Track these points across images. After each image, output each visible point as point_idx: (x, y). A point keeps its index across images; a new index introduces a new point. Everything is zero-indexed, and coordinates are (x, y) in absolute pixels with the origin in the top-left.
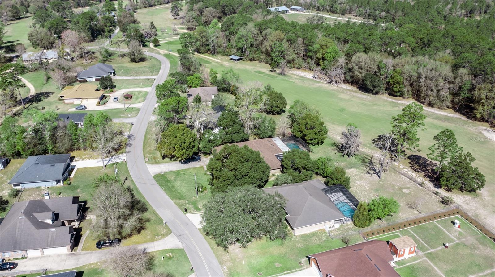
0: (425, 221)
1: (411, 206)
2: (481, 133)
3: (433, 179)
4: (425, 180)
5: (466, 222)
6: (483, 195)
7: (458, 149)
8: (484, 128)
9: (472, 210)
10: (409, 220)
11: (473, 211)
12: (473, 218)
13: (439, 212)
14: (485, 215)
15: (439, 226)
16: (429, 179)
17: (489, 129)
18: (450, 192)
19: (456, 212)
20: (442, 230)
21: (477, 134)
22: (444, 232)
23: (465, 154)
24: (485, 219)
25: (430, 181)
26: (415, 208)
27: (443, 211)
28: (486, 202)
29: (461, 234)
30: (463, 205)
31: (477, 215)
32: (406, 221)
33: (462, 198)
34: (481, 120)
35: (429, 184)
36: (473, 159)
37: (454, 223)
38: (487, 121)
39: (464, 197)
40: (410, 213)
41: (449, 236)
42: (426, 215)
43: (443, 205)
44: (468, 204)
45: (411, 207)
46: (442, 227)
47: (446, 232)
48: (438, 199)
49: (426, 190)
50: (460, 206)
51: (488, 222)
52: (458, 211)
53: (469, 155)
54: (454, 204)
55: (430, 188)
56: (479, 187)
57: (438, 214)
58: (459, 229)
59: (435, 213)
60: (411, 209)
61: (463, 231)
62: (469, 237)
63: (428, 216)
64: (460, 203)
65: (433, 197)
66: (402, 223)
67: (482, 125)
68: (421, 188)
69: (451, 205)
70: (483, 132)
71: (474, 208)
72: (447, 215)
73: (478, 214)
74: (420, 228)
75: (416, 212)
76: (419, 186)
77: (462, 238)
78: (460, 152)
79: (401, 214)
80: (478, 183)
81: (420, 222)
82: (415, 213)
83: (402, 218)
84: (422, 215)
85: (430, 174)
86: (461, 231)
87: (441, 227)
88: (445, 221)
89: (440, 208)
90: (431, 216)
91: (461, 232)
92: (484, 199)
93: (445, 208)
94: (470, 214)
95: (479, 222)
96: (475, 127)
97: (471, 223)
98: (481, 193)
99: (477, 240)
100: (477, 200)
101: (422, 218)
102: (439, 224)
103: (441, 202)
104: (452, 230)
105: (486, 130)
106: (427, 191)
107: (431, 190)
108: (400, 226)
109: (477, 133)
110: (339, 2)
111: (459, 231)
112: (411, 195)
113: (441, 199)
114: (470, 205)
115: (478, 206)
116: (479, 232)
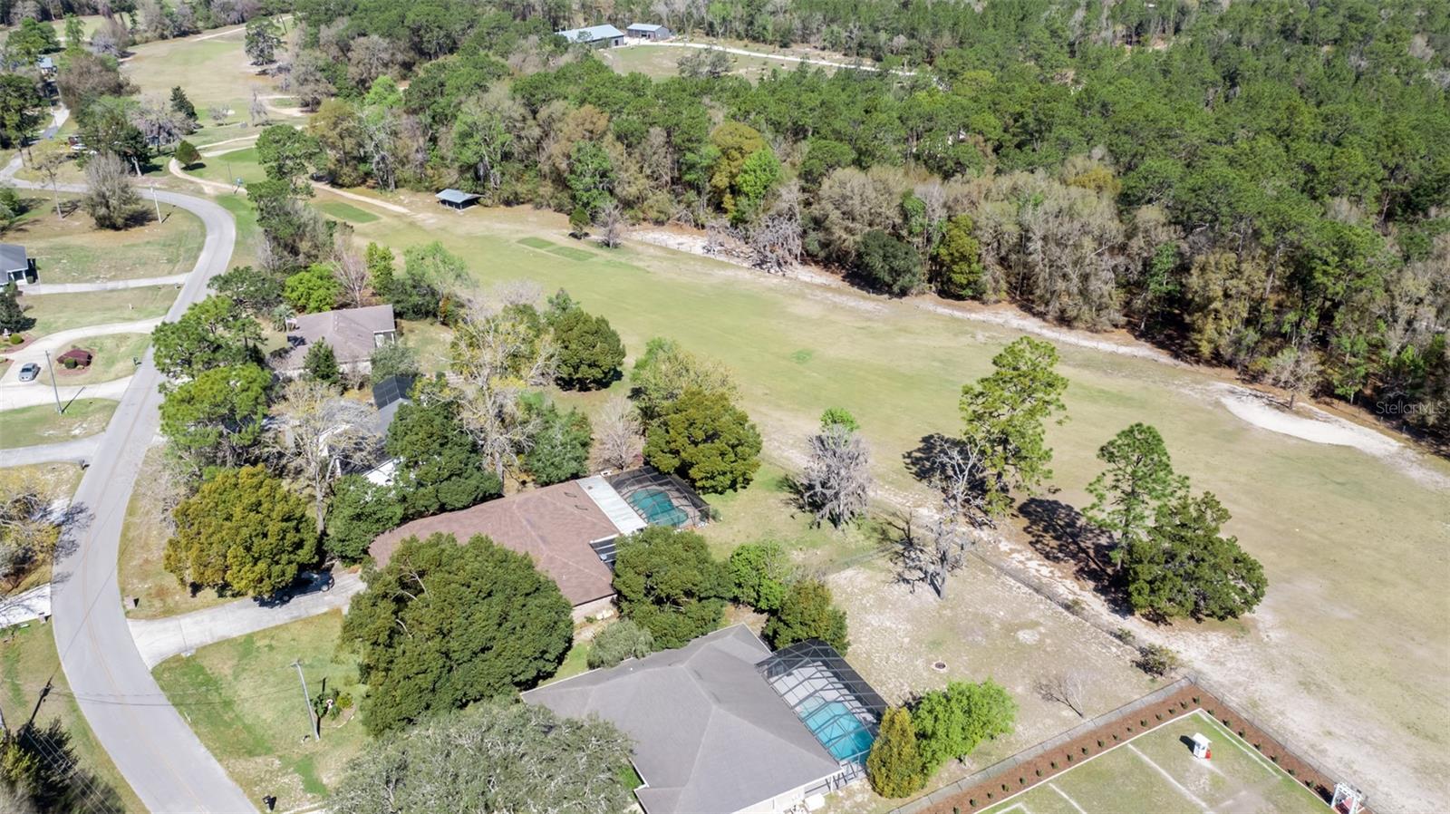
0: (1099, 744)
1: (1051, 692)
2: (1218, 404)
3: (1106, 583)
4: (1082, 589)
5: (1226, 732)
6: (1260, 625)
7: (1175, 484)
8: (1226, 386)
9: (1238, 684)
10: (1049, 746)
11: (1241, 690)
12: (1244, 715)
13: (1137, 705)
14: (1279, 701)
15: (1146, 758)
16: (1091, 584)
17: (1239, 387)
18: (1162, 626)
19: (1188, 700)
20: (1157, 774)
21: (1210, 408)
22: (1165, 783)
23: (1199, 500)
24: (1282, 713)
25: (1096, 589)
26: (1062, 698)
27: (1152, 699)
28: (1274, 651)
29: (1216, 782)
30: (1207, 668)
31: (1255, 705)
32: (1040, 751)
33: (1202, 644)
34: (1214, 362)
35: (1096, 604)
36: (1223, 516)
37: (1190, 744)
38: (1230, 364)
39: (1207, 641)
40: (1049, 721)
41: (1181, 796)
42: (1101, 722)
43: (1148, 677)
44: (1222, 664)
45: (1049, 697)
46: (1155, 761)
47: (1171, 780)
48: (1128, 658)
49: (1088, 624)
50: (1199, 672)
51: (1292, 726)
52: (1194, 696)
53: (1209, 502)
54: (1182, 671)
55: (1098, 615)
56: (1248, 604)
57: (1136, 714)
58: (1207, 764)
59: (1128, 709)
60: (1050, 704)
61: (1221, 768)
62: (1243, 793)
63: (1108, 726)
64: (1198, 665)
65: (1114, 650)
66: (1028, 763)
67: (1220, 378)
68: (1072, 618)
69: (1173, 674)
70: (1223, 400)
71: (1241, 679)
72: (1164, 713)
73: (1256, 696)
74: (1090, 774)
75: (1067, 713)
76: (1066, 613)
77: (1223, 799)
78: (1180, 493)
79: (1021, 728)
80: (1243, 590)
81: (1084, 750)
82: (1065, 718)
83: (1027, 742)
84: (1089, 724)
85: (1094, 566)
86: (1217, 771)
87: (1153, 764)
88: (1163, 735)
89: (1139, 692)
90: (1116, 723)
91: (1217, 776)
92: (1266, 639)
93: (1156, 686)
94: (1233, 701)
95: (1265, 728)
96: (1199, 387)
97: (1240, 734)
98: (1253, 620)
99: (1268, 799)
100: (1245, 646)
101: (1091, 734)
102: (1143, 751)
103: (1139, 665)
104: (1188, 770)
105: (1232, 392)
106: (1092, 629)
107: (1104, 626)
108: (1024, 777)
109: (1210, 404)
110: (770, 7)
111: (1212, 773)
112: (1045, 651)
113: (1138, 657)
114: (1229, 665)
115: (1252, 668)
116: (1270, 765)
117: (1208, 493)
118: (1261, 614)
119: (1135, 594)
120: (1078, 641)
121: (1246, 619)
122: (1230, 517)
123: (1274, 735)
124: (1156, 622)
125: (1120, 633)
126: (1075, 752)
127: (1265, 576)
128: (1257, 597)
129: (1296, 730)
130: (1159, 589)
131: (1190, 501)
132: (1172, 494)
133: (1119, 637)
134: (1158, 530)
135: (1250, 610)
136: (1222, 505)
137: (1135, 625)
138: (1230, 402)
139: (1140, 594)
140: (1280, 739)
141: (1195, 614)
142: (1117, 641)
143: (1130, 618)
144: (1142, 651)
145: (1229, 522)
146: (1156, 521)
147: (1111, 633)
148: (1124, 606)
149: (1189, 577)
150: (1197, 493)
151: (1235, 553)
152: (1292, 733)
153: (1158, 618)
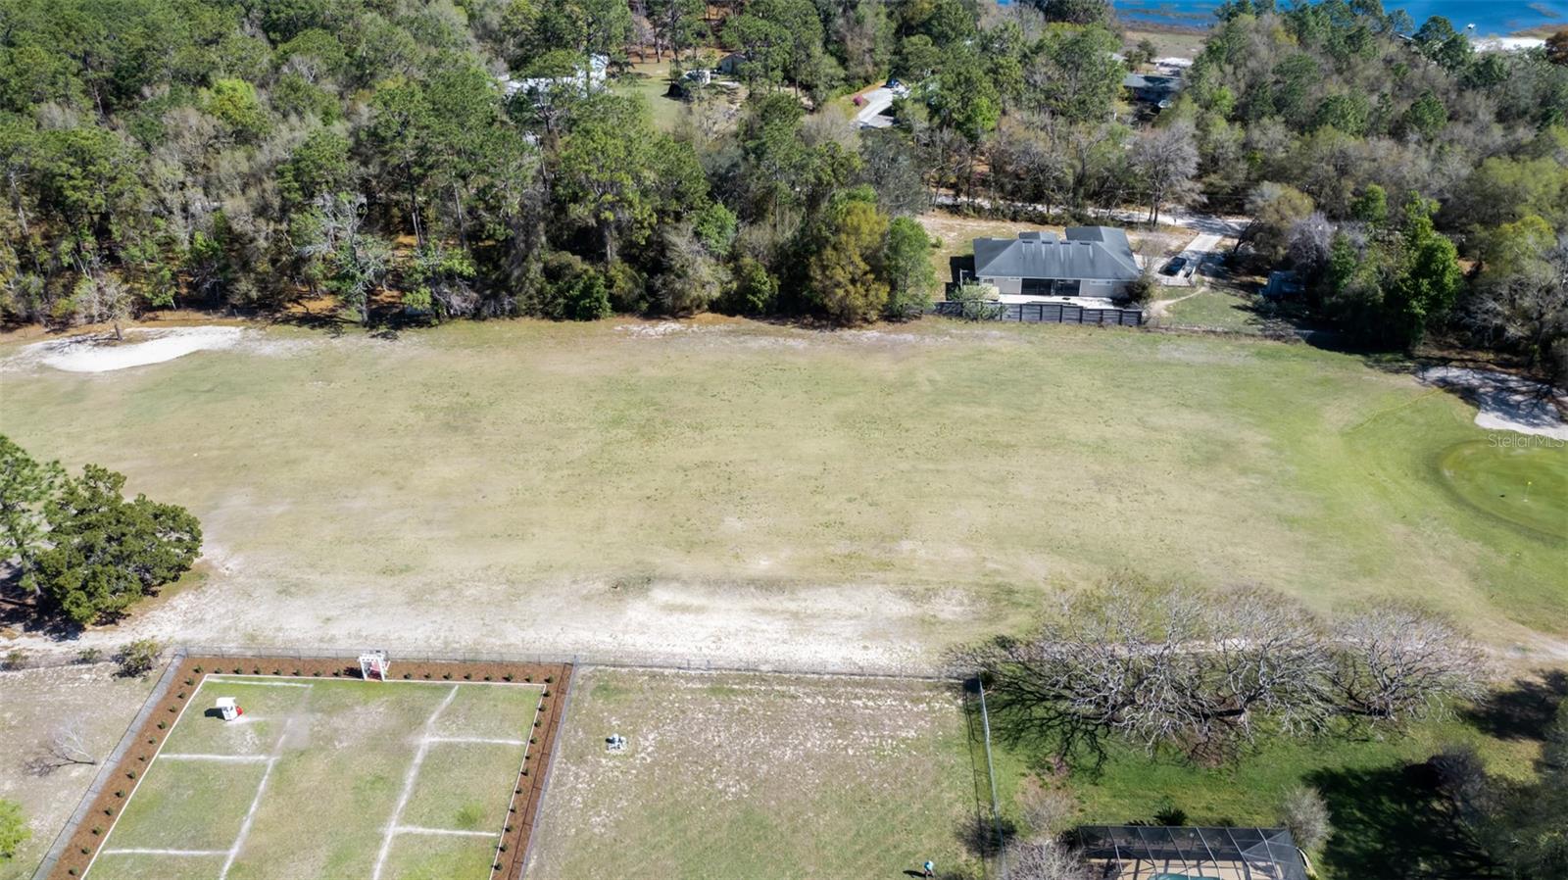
3: (34, 616)
5: (241, 680)
6: (215, 563)
8: (39, 345)
12: (249, 653)
13: (145, 714)
15: (184, 757)
16: (19, 627)
18: (122, 623)
19: (191, 674)
26: (61, 761)
27: (156, 697)
28: (241, 579)
29: (261, 730)
30: (189, 634)
31: (253, 638)
32: (72, 829)
33: (171, 614)
35: (37, 644)
37: (217, 713)
39: (174, 608)
40: (63, 794)
41: (237, 765)
42: (118, 755)
43: (138, 680)
44: (202, 620)
45: (46, 771)
46: (195, 752)
48: (107, 674)
49: (42, 669)
52: (195, 666)
53: (94, 474)
54: (168, 652)
55: (47, 654)
57: (148, 722)
58: (243, 719)
59: (138, 724)
60: (52, 776)
61: (258, 714)
62: (290, 721)
63: (128, 753)
64: (179, 636)
65: (86, 676)
66: (67, 850)
67: (28, 340)
68: (20, 675)
69: (161, 661)
70: (46, 361)
71: (226, 623)
72: (175, 702)
74: (138, 812)
75: (77, 772)
77: (276, 740)
79: (37, 823)
81: (118, 794)
82: (77, 778)
83: (52, 831)
84: (106, 766)
86: (255, 719)
87: (195, 757)
88: (187, 724)
89: (137, 700)
90: (134, 744)
91: (259, 724)
92: (228, 572)
93: (152, 683)
94: (232, 647)
95: (274, 652)
97: (256, 673)
98: (206, 562)
99: (313, 711)
100: (212, 590)
101: (115, 775)
102: (178, 752)
103: (122, 675)
104: (230, 738)
106: (50, 671)
107: (61, 660)
108: (71, 867)
111: (252, 724)
113: (116, 667)
114: (208, 617)
115: (231, 607)
116: (297, 682)
117: (87, 466)
118: (210, 551)
119: (73, 609)
120: (42, 693)
121: (198, 565)
122: (125, 478)
123: (285, 653)
124: (113, 622)
125: (82, 656)
126: (110, 802)
127: (192, 515)
128: (195, 539)
129: (300, 637)
130: (96, 589)
131: (74, 484)
132: (51, 486)
133: (84, 661)
134: (58, 530)
135: (197, 555)
136: (111, 470)
137: (92, 638)
138: (53, 360)
139: (78, 606)
140: (291, 653)
141: (147, 590)
142: (84, 666)
143: (82, 635)
144: (116, 659)
145: (126, 483)
146: (50, 523)
147: (73, 663)
148: (70, 627)
149: (119, 559)
150: (76, 472)
151: (150, 510)
152: (298, 640)
153: (112, 618)
